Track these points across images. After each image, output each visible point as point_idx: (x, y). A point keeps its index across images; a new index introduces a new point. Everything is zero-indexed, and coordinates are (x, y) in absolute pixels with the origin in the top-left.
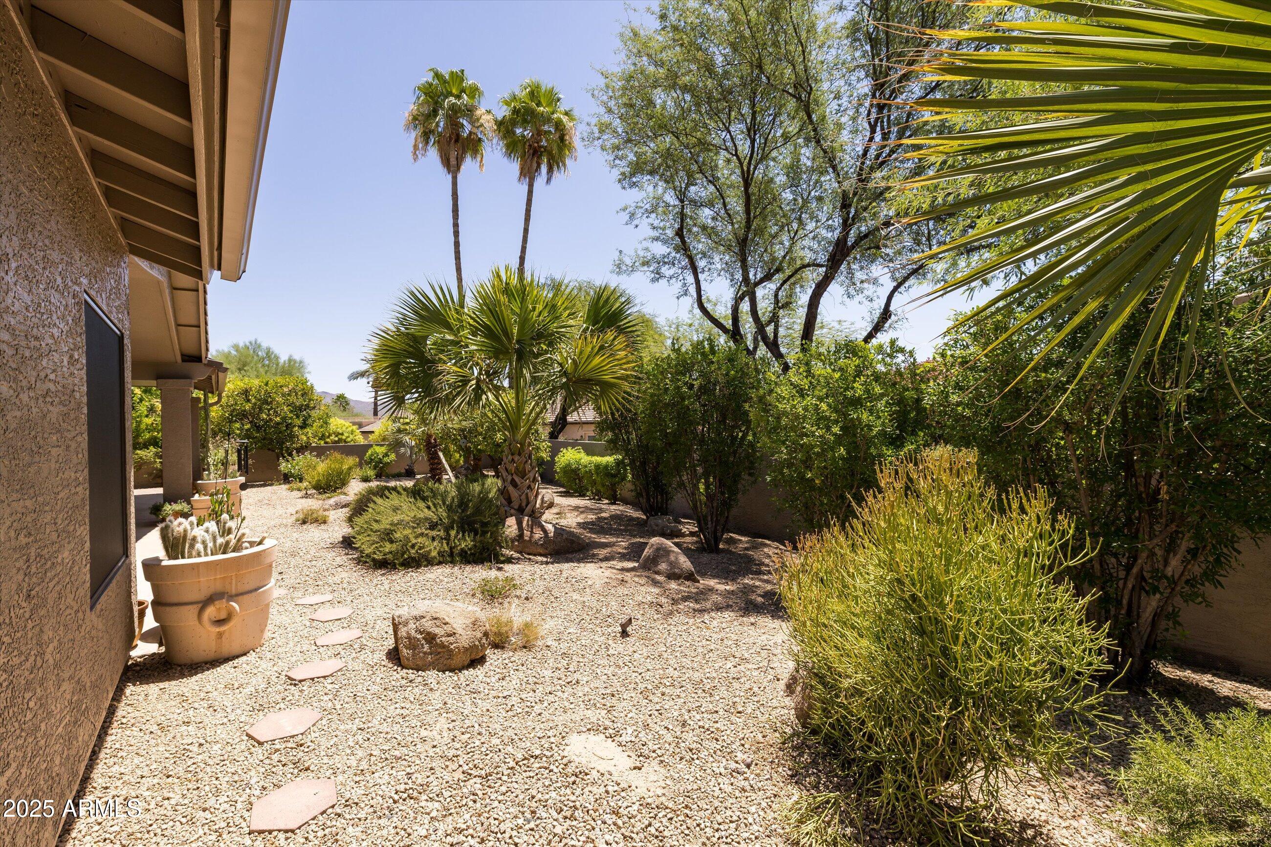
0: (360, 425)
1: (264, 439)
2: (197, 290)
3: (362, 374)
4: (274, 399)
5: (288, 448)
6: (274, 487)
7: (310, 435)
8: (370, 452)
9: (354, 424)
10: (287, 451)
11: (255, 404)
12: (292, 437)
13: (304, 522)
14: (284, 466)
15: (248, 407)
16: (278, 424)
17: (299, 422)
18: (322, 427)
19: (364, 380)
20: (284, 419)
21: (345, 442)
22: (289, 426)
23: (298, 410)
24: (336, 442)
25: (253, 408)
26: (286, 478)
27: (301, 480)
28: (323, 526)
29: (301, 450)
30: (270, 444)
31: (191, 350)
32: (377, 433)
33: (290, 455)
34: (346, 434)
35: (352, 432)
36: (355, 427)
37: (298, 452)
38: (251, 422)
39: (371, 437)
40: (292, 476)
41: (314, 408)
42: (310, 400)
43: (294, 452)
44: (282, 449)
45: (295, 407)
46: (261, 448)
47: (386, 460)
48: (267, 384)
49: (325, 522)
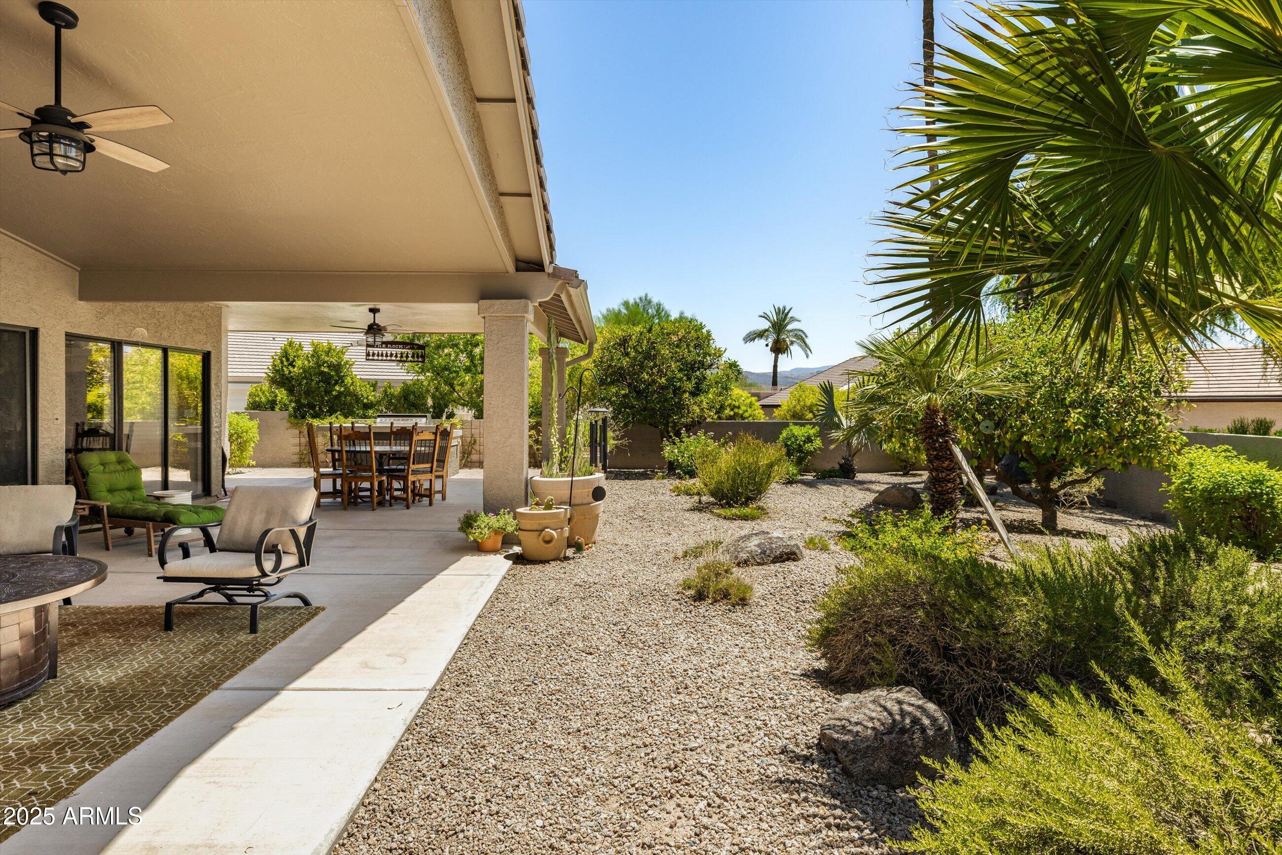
0: (759, 397)
1: (645, 409)
2: (513, 100)
3: (761, 334)
4: (658, 352)
5: (675, 424)
6: (655, 482)
7: (705, 405)
8: (784, 434)
9: (753, 395)
10: (673, 428)
11: (635, 358)
12: (680, 407)
13: (700, 597)
14: (669, 451)
15: (626, 362)
16: (663, 388)
17: (689, 386)
18: (720, 394)
19: (762, 342)
20: (670, 380)
21: (743, 418)
22: (678, 391)
23: (690, 368)
24: (731, 418)
25: (633, 366)
26: (672, 469)
27: (692, 474)
28: (739, 615)
29: (693, 427)
30: (652, 416)
31: (526, 251)
32: (785, 407)
33: (678, 434)
34: (743, 408)
35: (751, 405)
36: (754, 399)
37: (688, 431)
38: (629, 385)
39: (776, 412)
40: (680, 466)
41: (710, 366)
42: (706, 354)
43: (683, 431)
44: (667, 425)
45: (685, 364)
46: (640, 422)
47: (808, 447)
48: (650, 331)
49: (743, 602)
